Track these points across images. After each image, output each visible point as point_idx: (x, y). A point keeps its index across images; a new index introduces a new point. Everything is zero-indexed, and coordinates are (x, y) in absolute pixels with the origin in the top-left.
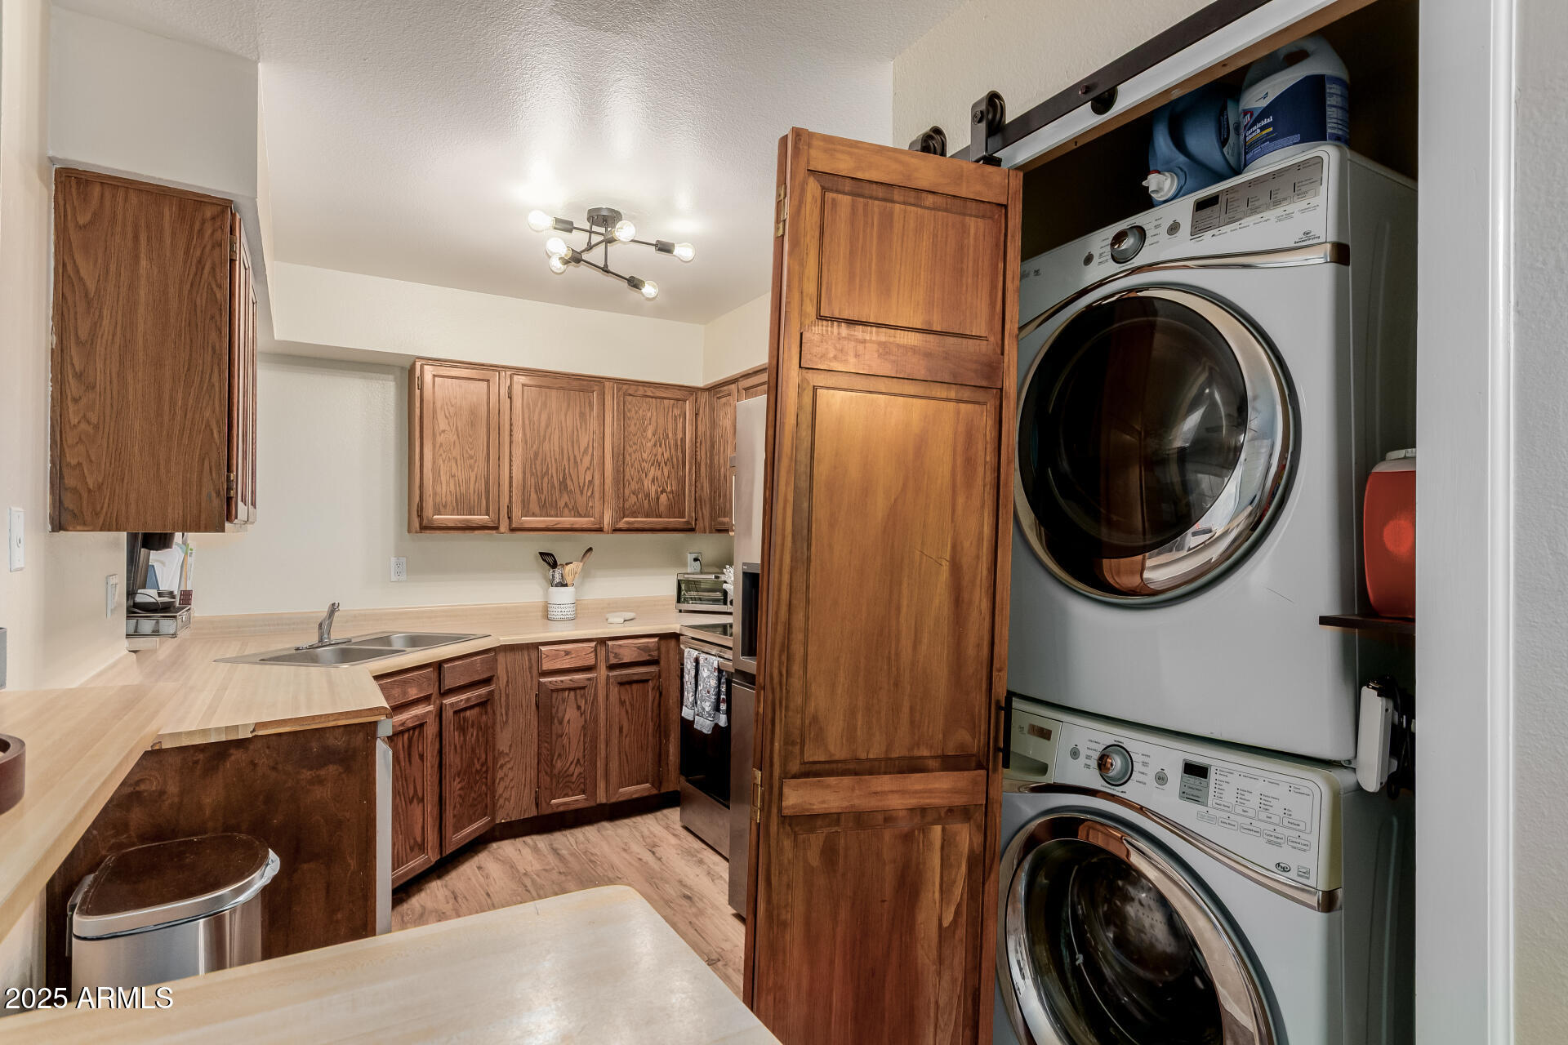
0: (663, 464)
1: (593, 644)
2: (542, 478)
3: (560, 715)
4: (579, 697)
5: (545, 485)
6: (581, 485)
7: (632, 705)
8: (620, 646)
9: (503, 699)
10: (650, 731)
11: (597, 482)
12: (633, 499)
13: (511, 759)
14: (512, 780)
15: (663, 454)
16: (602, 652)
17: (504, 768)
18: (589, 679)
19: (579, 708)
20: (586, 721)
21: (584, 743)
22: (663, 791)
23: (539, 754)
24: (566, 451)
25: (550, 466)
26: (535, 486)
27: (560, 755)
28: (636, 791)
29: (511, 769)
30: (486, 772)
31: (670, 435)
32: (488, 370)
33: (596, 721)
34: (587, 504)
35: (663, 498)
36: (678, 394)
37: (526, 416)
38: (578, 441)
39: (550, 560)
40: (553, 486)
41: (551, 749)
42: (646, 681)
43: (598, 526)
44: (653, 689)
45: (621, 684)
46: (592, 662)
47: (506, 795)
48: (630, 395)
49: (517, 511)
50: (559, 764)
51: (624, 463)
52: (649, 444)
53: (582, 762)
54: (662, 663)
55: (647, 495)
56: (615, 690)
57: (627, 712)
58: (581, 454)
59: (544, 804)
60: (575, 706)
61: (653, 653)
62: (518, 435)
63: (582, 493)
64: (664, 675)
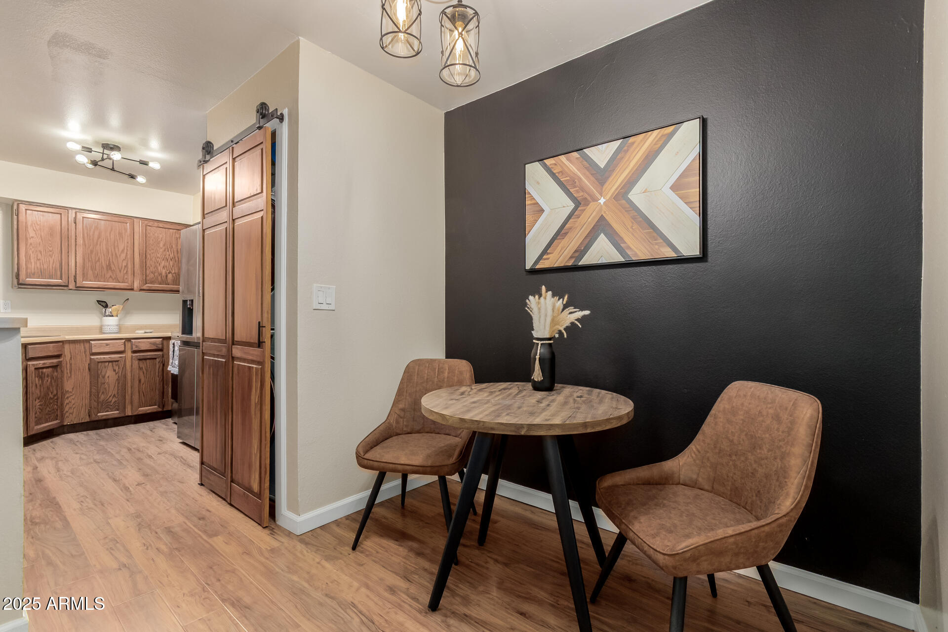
0: (169, 260)
1: (123, 341)
2: (96, 263)
3: (103, 374)
4: (114, 365)
5: (97, 268)
6: (120, 268)
7: (147, 370)
8: (139, 342)
9: (68, 366)
10: (158, 381)
11: (130, 266)
12: (152, 275)
13: (74, 394)
14: (74, 404)
15: (169, 255)
16: (128, 345)
17: (69, 399)
18: (121, 357)
19: (115, 370)
20: (119, 377)
21: (118, 387)
22: (165, 410)
23: (91, 392)
24: (110, 251)
25: (100, 257)
26: (91, 267)
27: (103, 393)
28: (149, 410)
29: (74, 399)
30: (57, 399)
31: (174, 246)
32: (60, 209)
33: (125, 377)
34: (124, 277)
35: (170, 276)
36: (179, 227)
37: (85, 232)
38: (118, 246)
39: (104, 304)
40: (102, 267)
41: (98, 390)
42: (156, 358)
43: (130, 288)
44: (159, 362)
45: (140, 360)
46: (122, 349)
47: (71, 411)
48: (149, 226)
49: (79, 279)
50: (102, 397)
51: (146, 258)
52: (161, 250)
53: (117, 396)
54: (165, 350)
55: (160, 274)
56: (136, 363)
57: (144, 373)
58: (120, 252)
59: (94, 416)
60: (112, 370)
61: (158, 346)
62: (80, 241)
63: (120, 271)
64: (165, 356)
